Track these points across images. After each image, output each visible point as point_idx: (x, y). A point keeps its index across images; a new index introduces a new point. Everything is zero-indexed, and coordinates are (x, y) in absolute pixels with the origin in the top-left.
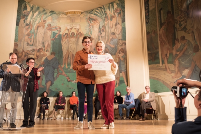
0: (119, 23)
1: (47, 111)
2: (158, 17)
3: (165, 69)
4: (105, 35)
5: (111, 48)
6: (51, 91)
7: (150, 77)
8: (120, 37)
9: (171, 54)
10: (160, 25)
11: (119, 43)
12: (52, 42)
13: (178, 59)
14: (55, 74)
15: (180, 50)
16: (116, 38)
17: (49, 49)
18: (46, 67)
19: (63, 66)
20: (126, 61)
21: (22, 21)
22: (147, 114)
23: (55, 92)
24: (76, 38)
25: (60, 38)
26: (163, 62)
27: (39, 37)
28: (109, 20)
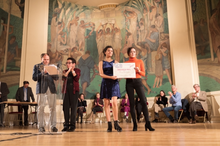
0: (159, 15)
1: (84, 114)
2: (208, 3)
3: (218, 63)
4: (144, 28)
5: (151, 43)
6: (88, 92)
7: (199, 74)
8: (161, 29)
10: (210, 13)
12: (86, 40)
14: (91, 74)
16: (157, 32)
17: (83, 48)
18: (81, 67)
20: (169, 57)
21: (54, 19)
23: (92, 93)
25: (95, 35)
27: (72, 36)
28: (148, 12)
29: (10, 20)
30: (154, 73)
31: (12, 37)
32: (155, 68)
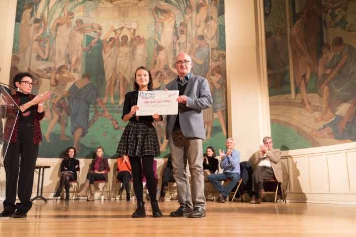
0: (212, 18)
1: (73, 185)
2: (289, 2)
3: (301, 103)
4: (185, 40)
5: (196, 66)
6: (83, 147)
7: (271, 120)
8: (213, 43)
9: (314, 74)
10: (292, 19)
11: (213, 56)
12: (85, 53)
13: (329, 84)
14: (91, 115)
15: (332, 65)
16: (207, 46)
17: (79, 67)
18: (72, 101)
19: (105, 100)
20: (224, 90)
21: (27, 13)
22: (266, 191)
23: (90, 148)
24: (131, 47)
25: (100, 46)
26: (297, 91)
27: (60, 45)
28: (194, 12)
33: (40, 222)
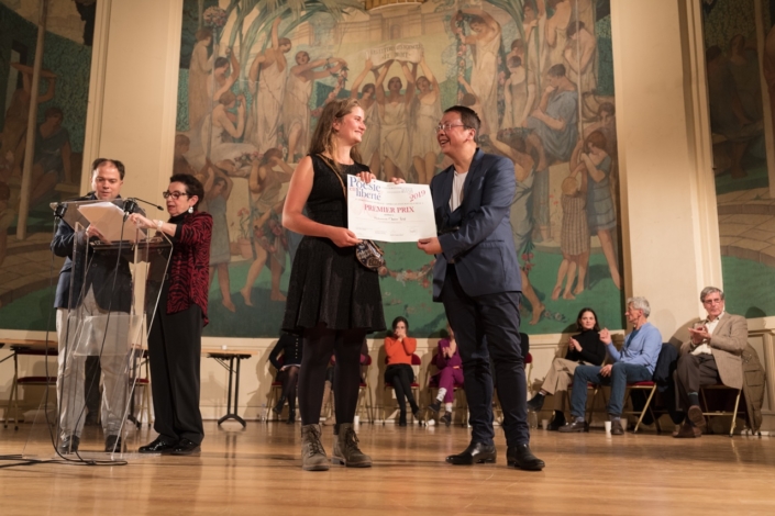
0: (582, 25)
4: (523, 78)
5: (549, 134)
7: (722, 247)
8: (586, 81)
10: (767, 12)
11: (586, 110)
16: (572, 89)
17: (305, 151)
20: (613, 184)
21: (201, 47)
24: (408, 101)
27: (266, 107)
28: (542, 15)
29: (45, 50)
30: (559, 245)
31: (49, 111)
32: (561, 224)
33: (234, 466)
